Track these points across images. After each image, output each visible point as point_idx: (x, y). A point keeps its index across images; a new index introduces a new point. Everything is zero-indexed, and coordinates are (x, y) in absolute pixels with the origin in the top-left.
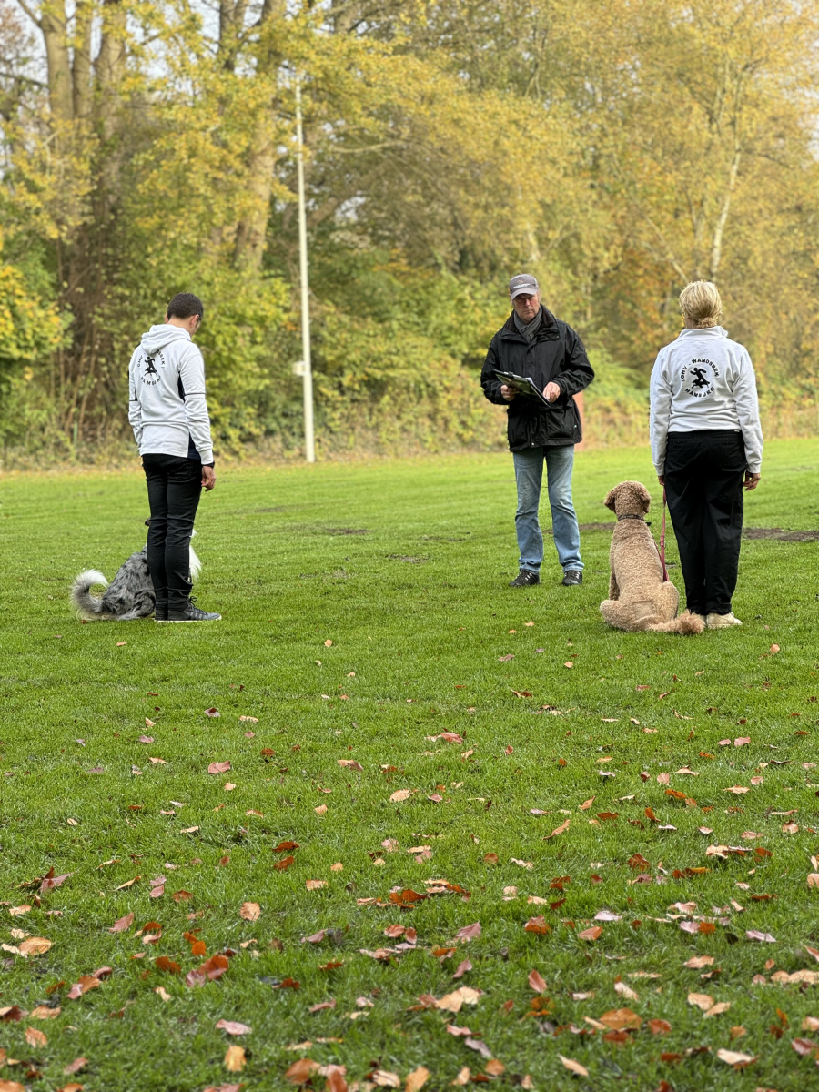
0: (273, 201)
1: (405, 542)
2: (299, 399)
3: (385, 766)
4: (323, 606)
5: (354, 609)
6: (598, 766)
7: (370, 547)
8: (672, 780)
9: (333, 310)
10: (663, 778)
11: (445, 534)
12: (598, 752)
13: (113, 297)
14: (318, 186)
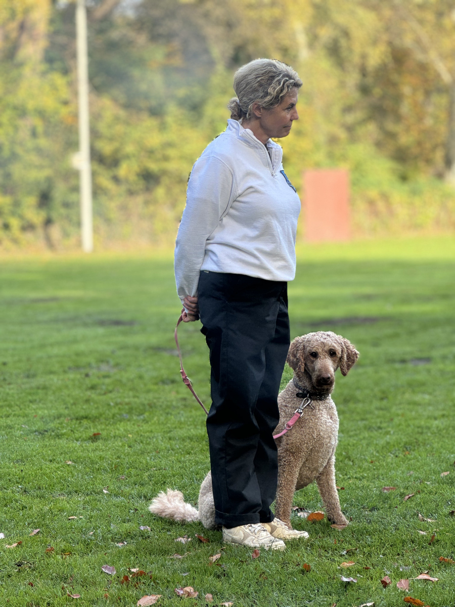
2: (76, 189)
3: (133, 570)
4: (87, 401)
5: (117, 404)
6: (341, 571)
8: (411, 587)
9: (110, 105)
10: (403, 585)
12: (341, 556)
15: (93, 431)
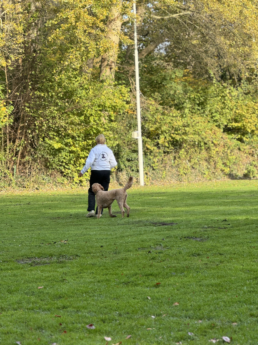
0: (120, 44)
1: (195, 230)
4: (151, 266)
5: (168, 267)
7: (176, 233)
9: (153, 103)
11: (217, 224)
13: (34, 98)
14: (145, 36)
15: (156, 282)
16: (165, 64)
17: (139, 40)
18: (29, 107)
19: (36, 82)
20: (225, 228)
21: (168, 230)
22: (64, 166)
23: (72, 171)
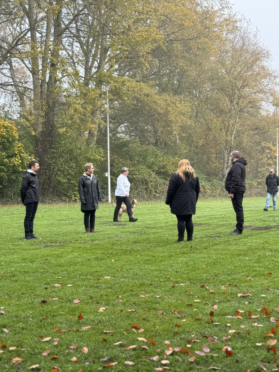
0: (99, 125)
1: (137, 228)
4: (112, 249)
7: (127, 230)
9: (117, 157)
11: (150, 226)
12: (195, 298)
13: (51, 152)
14: (113, 120)
16: (124, 136)
17: (110, 122)
18: (47, 158)
19: (52, 144)
20: (154, 228)
21: (123, 228)
22: (66, 191)
23: (71, 194)
